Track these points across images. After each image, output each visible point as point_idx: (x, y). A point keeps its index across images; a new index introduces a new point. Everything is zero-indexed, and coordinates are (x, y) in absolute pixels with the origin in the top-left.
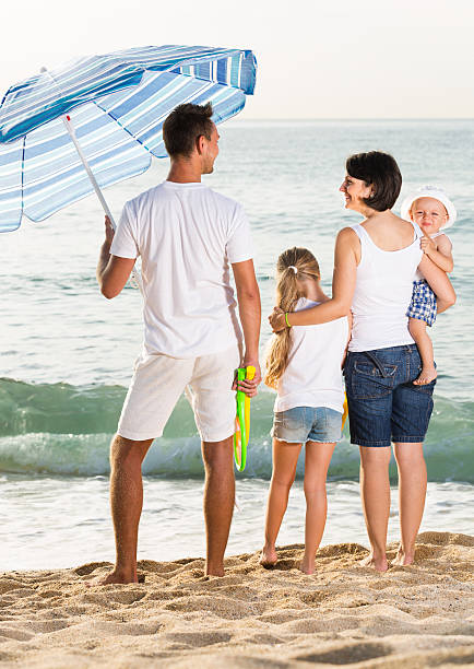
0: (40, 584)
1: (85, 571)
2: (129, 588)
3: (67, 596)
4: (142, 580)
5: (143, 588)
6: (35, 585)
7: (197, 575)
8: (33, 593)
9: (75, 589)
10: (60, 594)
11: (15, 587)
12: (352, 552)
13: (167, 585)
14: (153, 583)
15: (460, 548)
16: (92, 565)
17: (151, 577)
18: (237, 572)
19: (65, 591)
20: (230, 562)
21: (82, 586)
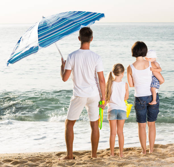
0: (47, 159)
1: (59, 155)
2: (70, 161)
3: (54, 163)
4: (74, 158)
5: (74, 161)
6: (45, 159)
7: (89, 157)
8: (44, 162)
9: (56, 160)
10: (52, 162)
11: (39, 160)
12: (132, 150)
13: (81, 160)
14: (77, 160)
15: (162, 149)
16: (61, 153)
17: (77, 157)
18: (100, 156)
19: (53, 161)
20: (99, 153)
21: (58, 160)
